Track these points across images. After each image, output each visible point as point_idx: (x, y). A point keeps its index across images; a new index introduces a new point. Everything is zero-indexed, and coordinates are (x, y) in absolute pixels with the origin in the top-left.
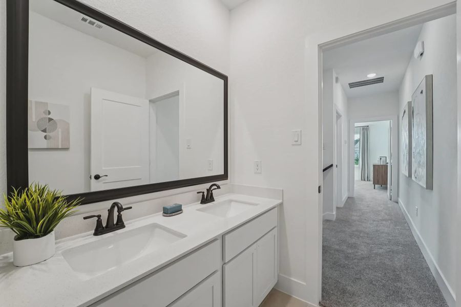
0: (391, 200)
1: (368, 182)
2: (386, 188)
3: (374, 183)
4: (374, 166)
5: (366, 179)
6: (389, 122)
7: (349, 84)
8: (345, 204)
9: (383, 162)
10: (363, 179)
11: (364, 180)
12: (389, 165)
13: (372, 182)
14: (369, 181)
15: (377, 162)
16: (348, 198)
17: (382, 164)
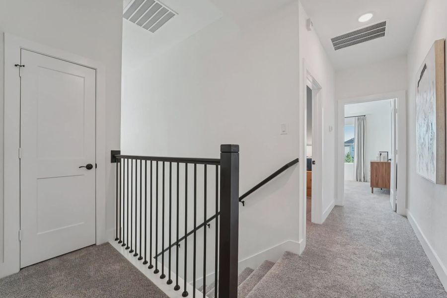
0: (396, 211)
1: (365, 183)
2: (388, 193)
3: (372, 186)
4: (372, 163)
5: (362, 179)
6: (392, 100)
7: (333, 40)
8: (328, 219)
9: (384, 157)
10: (358, 179)
11: (360, 181)
12: (392, 162)
13: (369, 184)
14: (366, 181)
15: (375, 158)
16: (336, 206)
17: (382, 161)
